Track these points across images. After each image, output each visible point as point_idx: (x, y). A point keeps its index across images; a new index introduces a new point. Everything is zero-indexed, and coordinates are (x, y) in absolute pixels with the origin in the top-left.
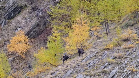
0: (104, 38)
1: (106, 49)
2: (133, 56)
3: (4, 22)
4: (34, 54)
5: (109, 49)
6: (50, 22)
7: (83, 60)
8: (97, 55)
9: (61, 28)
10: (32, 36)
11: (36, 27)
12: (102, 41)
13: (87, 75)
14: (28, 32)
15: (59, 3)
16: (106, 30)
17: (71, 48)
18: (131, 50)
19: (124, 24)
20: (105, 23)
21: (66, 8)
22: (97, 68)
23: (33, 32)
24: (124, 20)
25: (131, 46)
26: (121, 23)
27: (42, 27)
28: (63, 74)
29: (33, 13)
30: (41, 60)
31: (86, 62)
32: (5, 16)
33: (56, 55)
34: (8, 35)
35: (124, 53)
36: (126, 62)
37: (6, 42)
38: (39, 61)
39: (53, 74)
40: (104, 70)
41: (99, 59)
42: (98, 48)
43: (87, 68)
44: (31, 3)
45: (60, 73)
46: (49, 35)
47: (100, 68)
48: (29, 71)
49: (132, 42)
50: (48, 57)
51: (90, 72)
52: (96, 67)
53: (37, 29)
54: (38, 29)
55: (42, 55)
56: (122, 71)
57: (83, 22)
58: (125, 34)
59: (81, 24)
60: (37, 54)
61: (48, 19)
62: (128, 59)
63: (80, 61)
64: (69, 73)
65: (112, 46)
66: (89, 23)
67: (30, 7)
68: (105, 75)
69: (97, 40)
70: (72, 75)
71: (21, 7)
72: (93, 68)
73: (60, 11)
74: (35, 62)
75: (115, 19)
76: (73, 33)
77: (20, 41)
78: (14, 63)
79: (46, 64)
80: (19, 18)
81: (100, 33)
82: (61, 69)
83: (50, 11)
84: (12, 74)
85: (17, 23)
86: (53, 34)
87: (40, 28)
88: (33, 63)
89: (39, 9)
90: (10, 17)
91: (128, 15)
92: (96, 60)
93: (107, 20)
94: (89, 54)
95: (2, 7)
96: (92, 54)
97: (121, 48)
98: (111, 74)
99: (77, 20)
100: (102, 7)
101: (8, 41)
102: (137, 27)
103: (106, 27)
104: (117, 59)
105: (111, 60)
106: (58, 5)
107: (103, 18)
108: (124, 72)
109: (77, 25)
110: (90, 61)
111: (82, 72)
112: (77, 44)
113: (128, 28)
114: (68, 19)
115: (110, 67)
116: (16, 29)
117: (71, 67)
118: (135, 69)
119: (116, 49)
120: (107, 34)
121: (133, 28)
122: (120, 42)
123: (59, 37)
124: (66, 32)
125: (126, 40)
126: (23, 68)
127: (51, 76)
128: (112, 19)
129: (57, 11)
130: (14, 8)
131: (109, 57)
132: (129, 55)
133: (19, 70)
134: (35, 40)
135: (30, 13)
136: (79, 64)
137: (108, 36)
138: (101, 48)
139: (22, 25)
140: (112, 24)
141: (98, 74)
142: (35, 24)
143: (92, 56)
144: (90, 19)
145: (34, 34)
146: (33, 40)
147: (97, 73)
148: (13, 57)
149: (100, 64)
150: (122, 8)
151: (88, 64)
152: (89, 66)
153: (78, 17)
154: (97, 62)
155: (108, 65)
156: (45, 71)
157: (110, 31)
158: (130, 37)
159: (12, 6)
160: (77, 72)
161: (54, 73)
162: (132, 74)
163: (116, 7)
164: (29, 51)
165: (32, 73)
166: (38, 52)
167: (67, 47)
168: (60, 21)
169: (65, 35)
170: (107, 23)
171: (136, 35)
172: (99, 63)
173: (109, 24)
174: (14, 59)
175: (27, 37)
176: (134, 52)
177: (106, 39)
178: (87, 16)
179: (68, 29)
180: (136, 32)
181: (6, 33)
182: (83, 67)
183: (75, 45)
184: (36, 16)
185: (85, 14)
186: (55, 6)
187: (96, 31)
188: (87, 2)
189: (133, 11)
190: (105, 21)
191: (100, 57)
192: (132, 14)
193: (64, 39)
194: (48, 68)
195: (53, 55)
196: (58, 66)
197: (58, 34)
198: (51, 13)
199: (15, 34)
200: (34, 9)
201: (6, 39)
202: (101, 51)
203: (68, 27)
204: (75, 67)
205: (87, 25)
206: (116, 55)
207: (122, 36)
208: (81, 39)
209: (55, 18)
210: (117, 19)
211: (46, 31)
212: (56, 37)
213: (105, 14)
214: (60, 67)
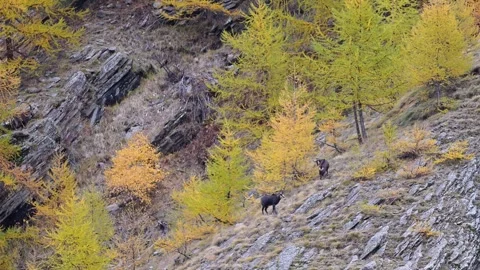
0: (352, 152)
1: (357, 180)
2: (428, 197)
3: (96, 112)
4: (174, 195)
5: (364, 179)
6: (213, 112)
7: (298, 206)
8: (333, 194)
9: (243, 125)
10: (168, 148)
11: (177, 125)
12: (347, 159)
13: (308, 247)
14: (157, 137)
15: (235, 60)
16: (358, 129)
17: (269, 177)
18: (420, 180)
19: (402, 115)
20: (354, 111)
21: (254, 74)
22: (334, 228)
23: (172, 137)
24: (404, 104)
25: (423, 170)
26: (395, 112)
27: (193, 125)
28: (246, 244)
29: (170, 89)
30: (191, 209)
31: (306, 212)
32: (99, 96)
33: (229, 196)
34: (108, 144)
35: (402, 189)
36: (409, 212)
37: (101, 164)
38: (186, 212)
39: (222, 245)
40: (352, 232)
41: (339, 206)
42: (337, 177)
43: (308, 227)
44: (166, 62)
45: (239, 242)
46: (211, 143)
47: (341, 228)
48: (160, 238)
49: (424, 160)
50: (208, 200)
51: (315, 237)
52: (331, 225)
53: (180, 128)
54: (183, 130)
55: (194, 195)
56: (398, 235)
57: (299, 111)
58: (406, 140)
59: (293, 114)
60: (181, 194)
61: (207, 104)
62: (415, 205)
63: (292, 209)
64: (262, 240)
65: (372, 171)
66: (312, 112)
67: (162, 73)
68: (355, 246)
69: (334, 155)
70: (271, 246)
71: (141, 74)
72: (323, 228)
73: (239, 81)
74: (176, 214)
75: (380, 100)
76: (274, 137)
77: (139, 161)
78: (123, 217)
79: (205, 219)
80: (134, 101)
81: (341, 138)
82: (242, 232)
83: (213, 83)
84: (118, 245)
85: (130, 113)
86: (223, 141)
87: (189, 127)
88: (170, 216)
89: (187, 78)
90: (113, 100)
91: (413, 91)
92: (332, 206)
93: (360, 105)
94: (313, 192)
95: (92, 73)
96: (321, 193)
97: (396, 177)
98: (369, 243)
99: (282, 104)
100: (348, 71)
101: (107, 159)
102: (436, 122)
103: (356, 121)
104: (385, 205)
105: (370, 206)
106: (233, 67)
107: (349, 99)
108: (403, 239)
109: (282, 118)
110: (316, 211)
111: (296, 238)
112: (283, 167)
113: (415, 126)
114: (260, 102)
115: (367, 226)
116: (127, 130)
117: (268, 227)
118: (433, 231)
119: (384, 179)
120: (360, 141)
121: (426, 123)
122: (393, 161)
123: (237, 150)
124: (254, 136)
125: (410, 156)
126: (146, 230)
127: (218, 249)
128: (371, 102)
129: (231, 81)
130: (122, 75)
131: (366, 200)
132: (418, 193)
133: (136, 234)
134: (177, 156)
135: (163, 88)
136: (288, 219)
137: (364, 146)
138: (345, 176)
139: (142, 120)
140: (371, 114)
141: (338, 243)
142: (176, 117)
143: (321, 197)
144: (316, 102)
145: (172, 142)
146: (170, 157)
147: (335, 241)
148: (120, 202)
149: (341, 219)
150: (396, 73)
151: (312, 218)
152: (313, 222)
153: (285, 98)
154: (336, 212)
155: (363, 220)
156: (202, 237)
157: (368, 134)
158: (419, 147)
159: (117, 71)
160: (283, 238)
161: (225, 240)
162: (424, 243)
163: (383, 71)
164: (159, 186)
165: (169, 242)
166: (182, 188)
167: (257, 173)
168: (239, 109)
169: (253, 144)
170: (361, 112)
171: (435, 141)
172: (340, 216)
173: (364, 113)
174: (122, 206)
175: (155, 151)
176: (430, 185)
177: (358, 154)
178: (307, 95)
179: (260, 128)
180: (435, 134)
181: (102, 139)
182: (299, 226)
183: (277, 169)
184: (178, 96)
185: (302, 90)
186: (227, 69)
187: (333, 132)
188: (307, 57)
189: (426, 81)
190: (354, 107)
191: (343, 200)
192: (423, 89)
193: (250, 154)
194: (209, 229)
195: (223, 195)
196: (235, 223)
197: (235, 141)
198: (216, 87)
199: (124, 142)
200: (173, 78)
201: (102, 155)
202: (344, 184)
203: (261, 123)
204: (278, 226)
205: (308, 117)
206: (383, 193)
207: (398, 144)
208: (293, 153)
209: (226, 101)
210: (387, 101)
211: (205, 134)
212: (230, 148)
213: (355, 88)
214: (240, 226)
